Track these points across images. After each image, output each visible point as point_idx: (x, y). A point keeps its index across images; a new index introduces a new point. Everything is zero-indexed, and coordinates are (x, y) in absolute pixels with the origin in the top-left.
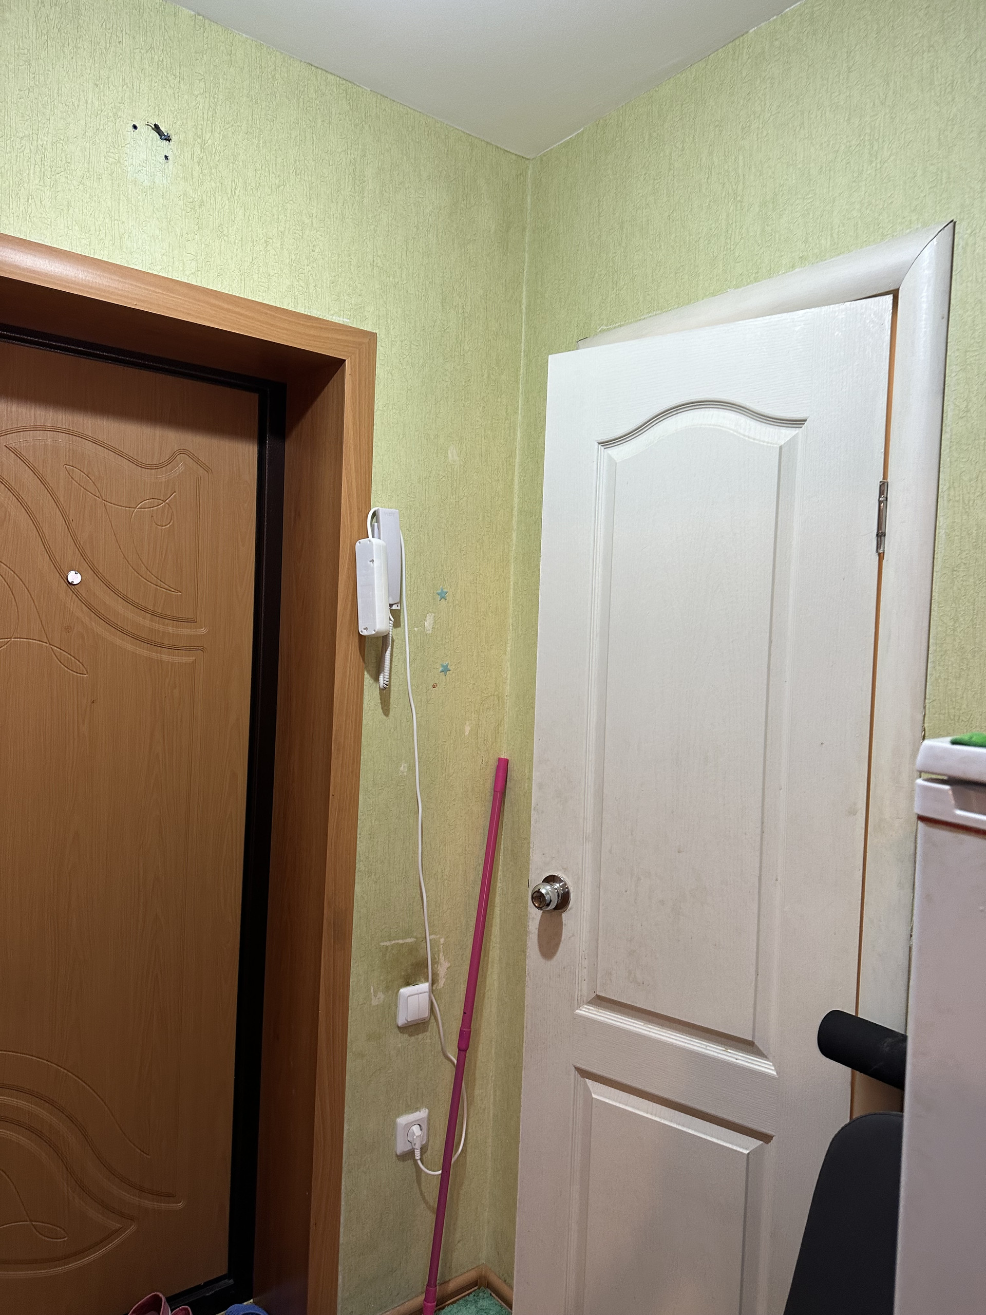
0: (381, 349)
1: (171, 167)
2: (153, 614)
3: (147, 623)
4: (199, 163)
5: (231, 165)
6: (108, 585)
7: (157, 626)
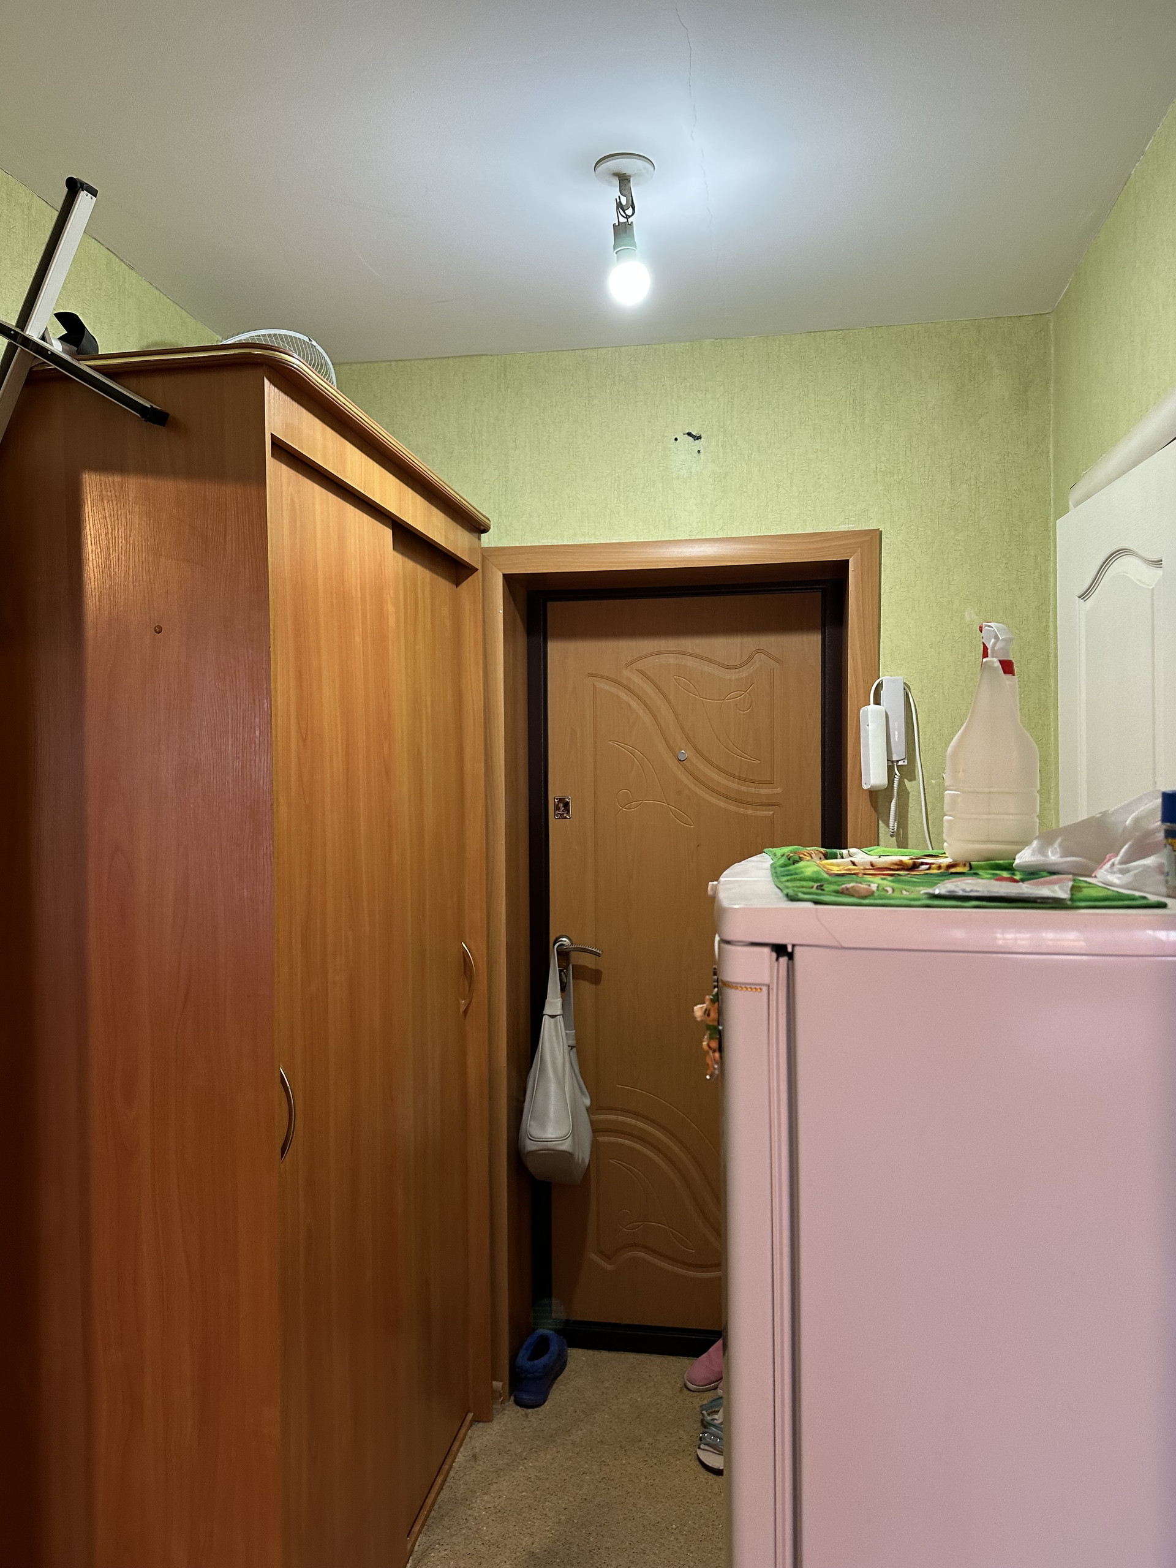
0: (887, 540)
1: (702, 458)
2: (740, 778)
3: (735, 786)
4: (722, 446)
5: (747, 437)
6: (706, 759)
7: (743, 788)
